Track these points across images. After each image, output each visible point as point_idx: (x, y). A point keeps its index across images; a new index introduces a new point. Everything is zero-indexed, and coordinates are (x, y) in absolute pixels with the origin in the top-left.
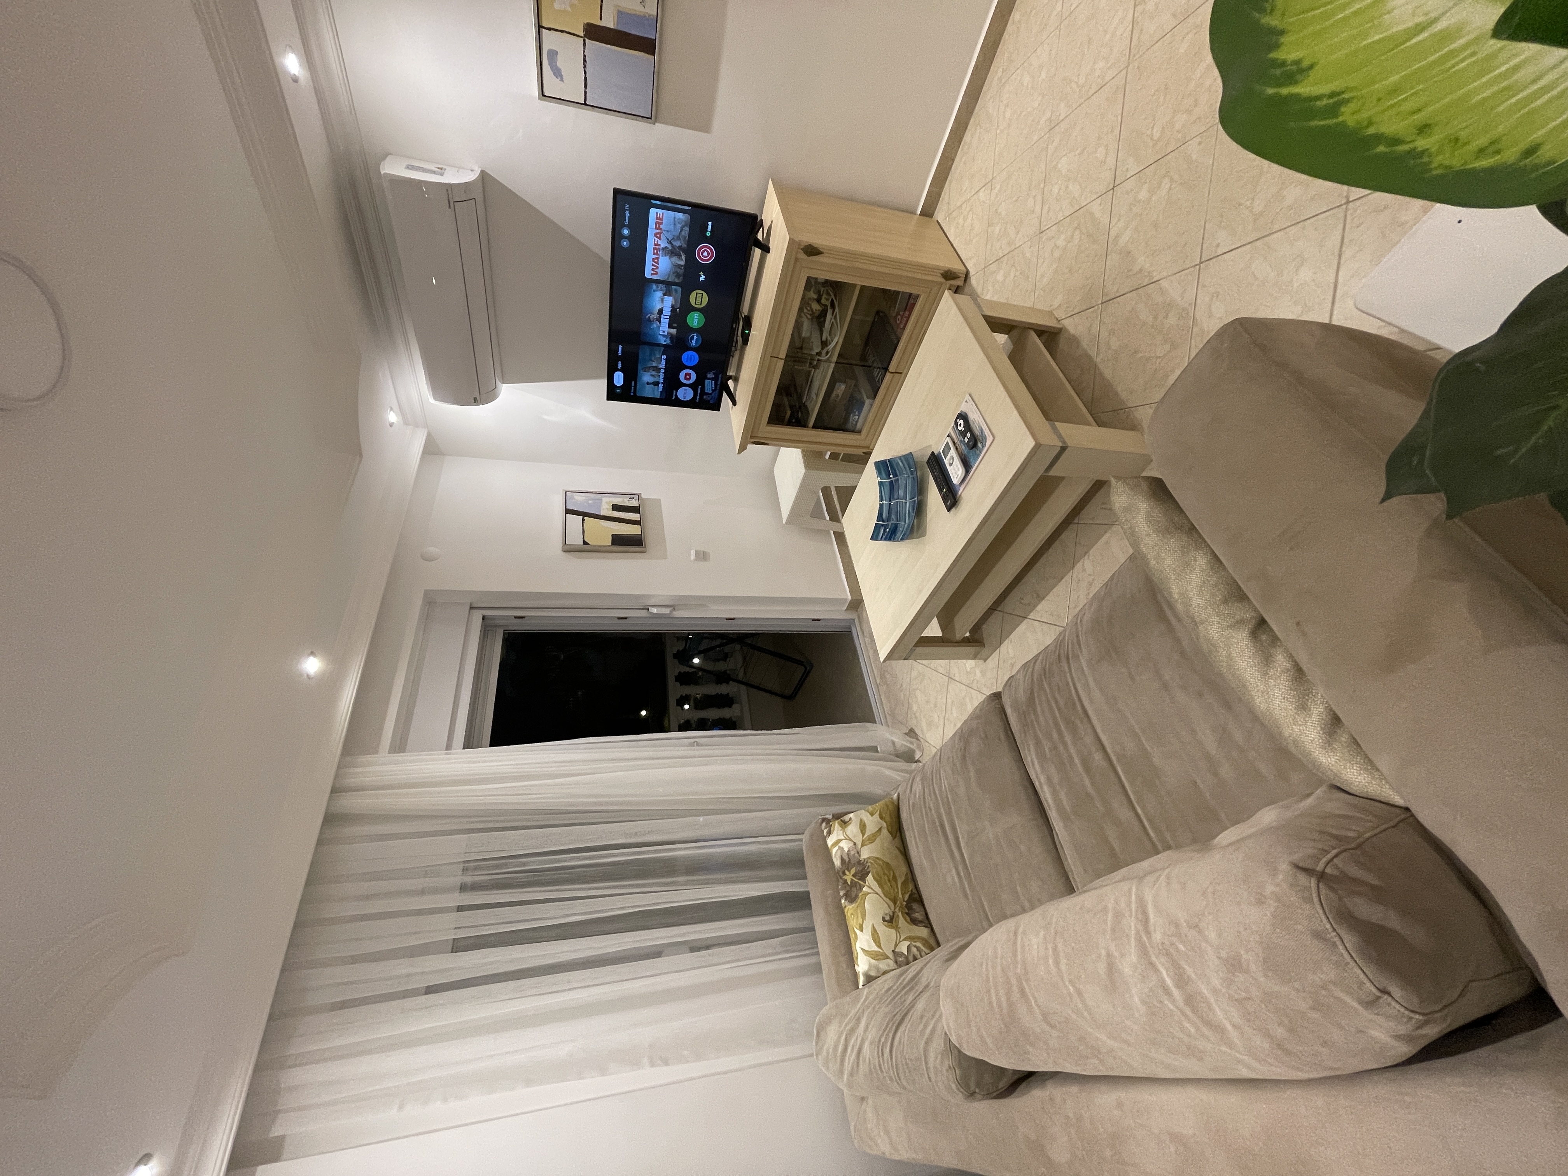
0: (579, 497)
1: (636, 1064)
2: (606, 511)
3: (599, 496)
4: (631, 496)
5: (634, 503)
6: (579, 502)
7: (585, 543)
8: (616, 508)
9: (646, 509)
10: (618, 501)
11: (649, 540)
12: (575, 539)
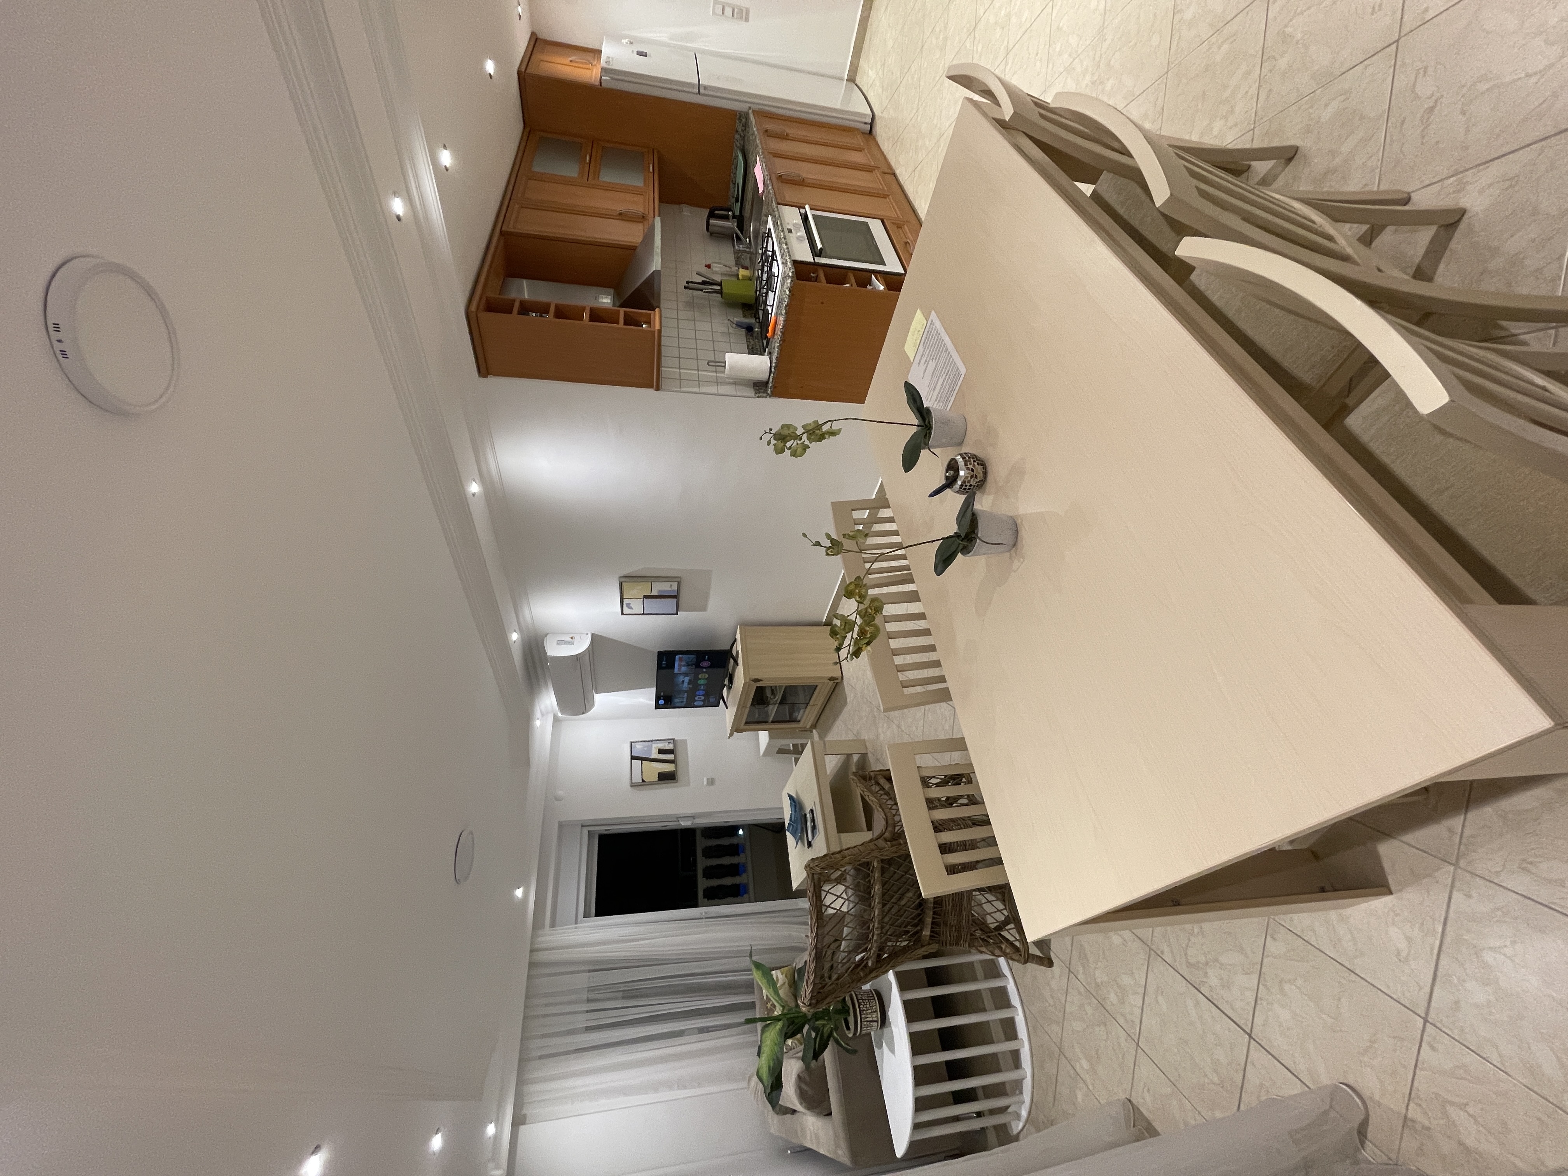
0: (639, 746)
1: (670, 1088)
2: (655, 755)
3: (649, 743)
4: (669, 740)
5: (671, 746)
6: (639, 750)
7: (643, 781)
8: (661, 751)
9: (679, 751)
10: (661, 746)
11: (680, 775)
12: (637, 779)
